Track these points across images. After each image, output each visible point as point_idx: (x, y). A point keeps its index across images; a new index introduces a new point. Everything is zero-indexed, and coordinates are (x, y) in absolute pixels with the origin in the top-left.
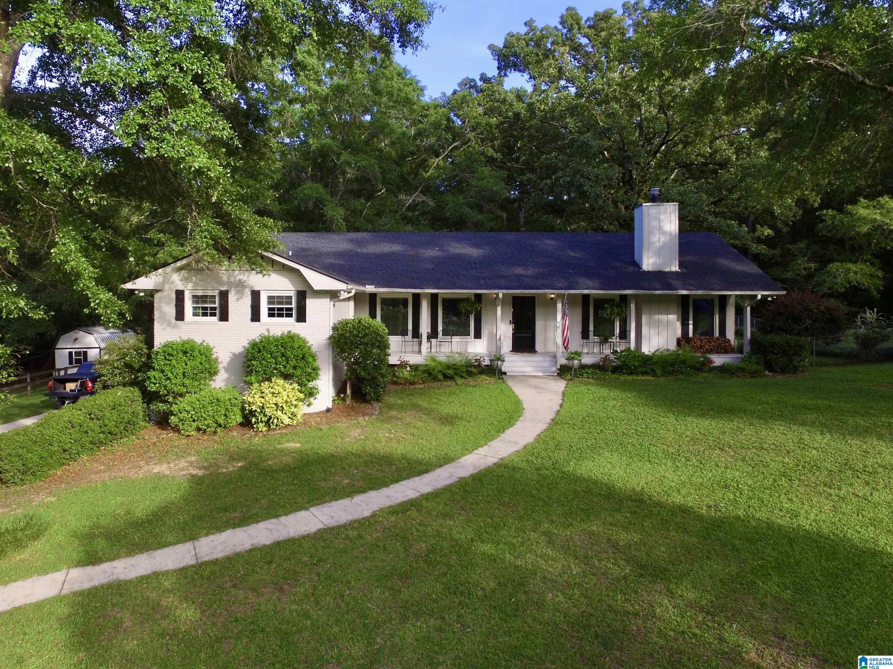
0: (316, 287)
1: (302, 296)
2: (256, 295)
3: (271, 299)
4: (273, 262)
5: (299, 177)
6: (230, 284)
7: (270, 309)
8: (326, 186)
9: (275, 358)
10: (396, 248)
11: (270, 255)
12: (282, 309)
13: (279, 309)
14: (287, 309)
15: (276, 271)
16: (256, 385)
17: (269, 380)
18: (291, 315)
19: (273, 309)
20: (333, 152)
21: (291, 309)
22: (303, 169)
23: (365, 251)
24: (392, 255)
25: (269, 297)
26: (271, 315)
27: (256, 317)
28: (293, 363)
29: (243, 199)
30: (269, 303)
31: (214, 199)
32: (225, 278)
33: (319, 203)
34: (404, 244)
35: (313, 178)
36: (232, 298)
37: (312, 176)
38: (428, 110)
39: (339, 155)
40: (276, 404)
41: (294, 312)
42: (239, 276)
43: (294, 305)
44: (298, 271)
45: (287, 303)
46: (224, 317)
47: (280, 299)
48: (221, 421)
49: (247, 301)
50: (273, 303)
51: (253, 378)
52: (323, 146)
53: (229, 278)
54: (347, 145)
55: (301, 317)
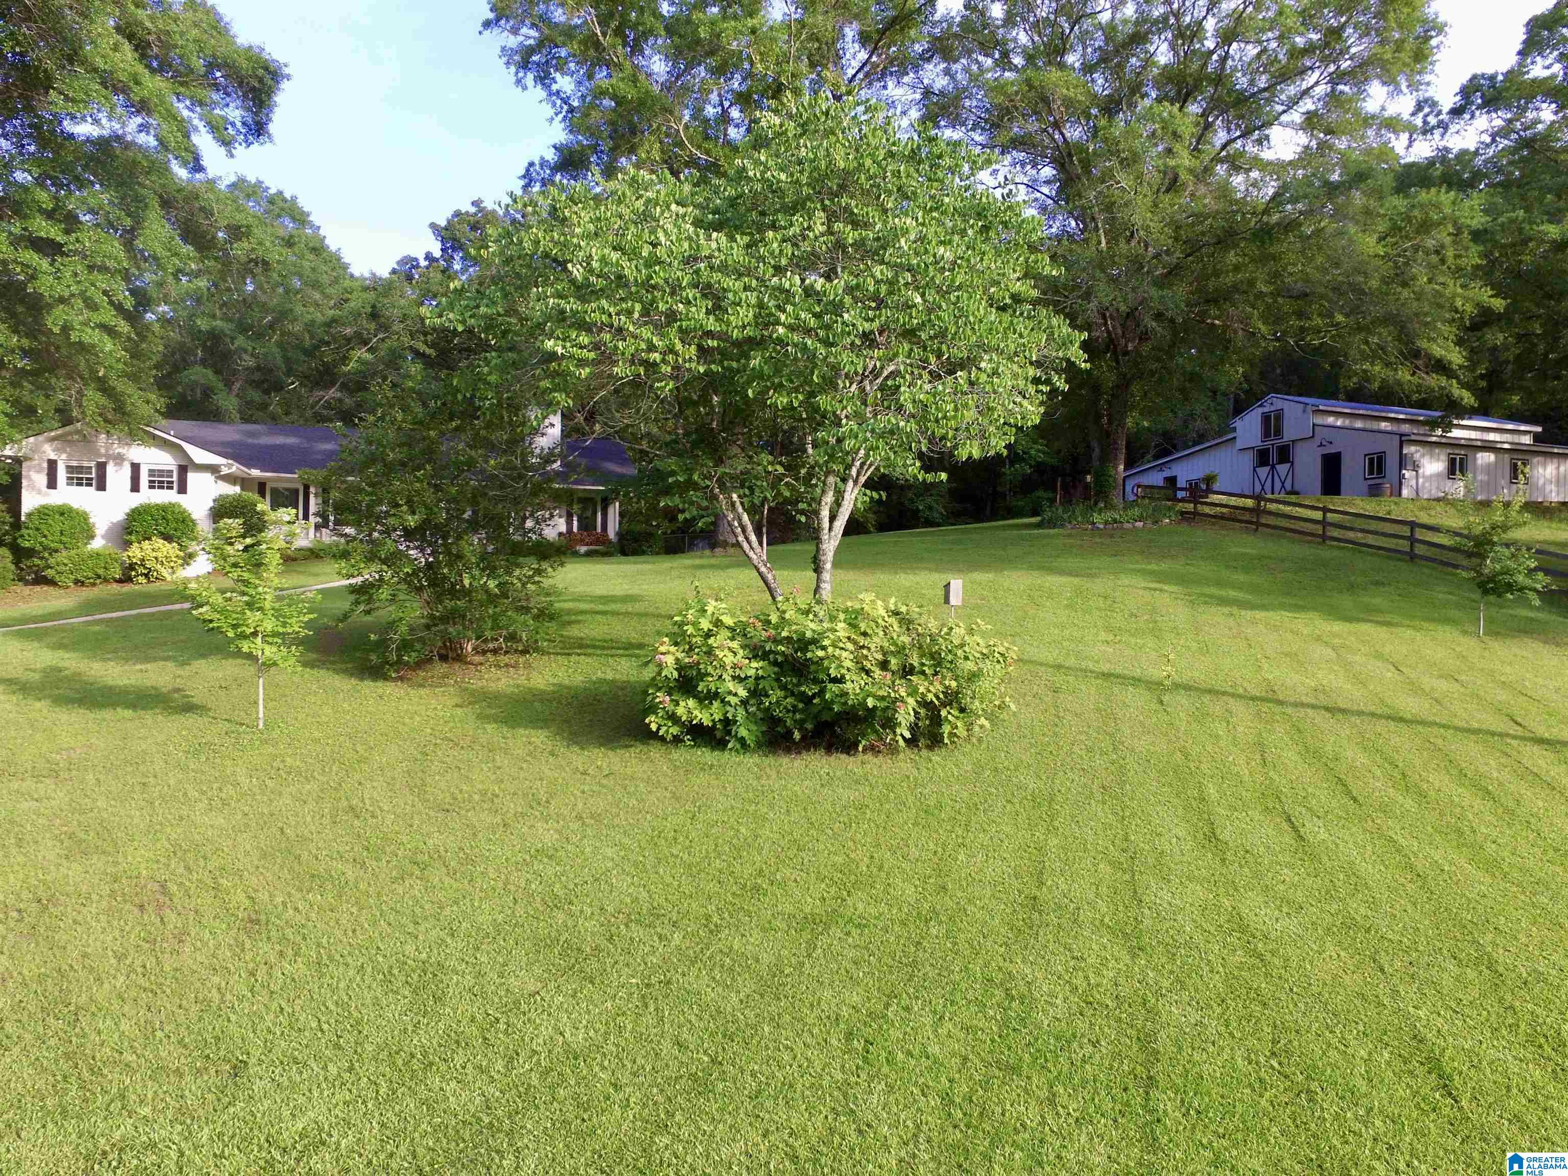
0: (197, 460)
1: (183, 470)
2: (136, 468)
3: (152, 473)
4: (154, 437)
5: (184, 360)
6: (109, 457)
7: (150, 482)
8: (217, 372)
9: (156, 520)
10: (291, 440)
11: (152, 430)
12: (163, 482)
13: (159, 482)
14: (168, 482)
15: (157, 446)
16: (136, 544)
17: (149, 539)
18: (172, 488)
19: (154, 482)
20: (225, 335)
21: (172, 482)
22: (191, 351)
23: (256, 441)
24: (282, 447)
25: (150, 470)
26: (151, 487)
27: (135, 488)
28: (174, 525)
29: (130, 376)
30: (150, 476)
31: (101, 374)
32: (103, 451)
33: (208, 392)
34: (300, 437)
35: (203, 362)
36: (110, 469)
37: (201, 360)
38: (350, 293)
39: (233, 339)
40: (156, 558)
41: (175, 485)
42: (117, 449)
43: (175, 478)
44: (180, 446)
45: (168, 476)
46: (102, 487)
47: (161, 473)
48: (101, 572)
49: (127, 471)
50: (154, 476)
51: (133, 538)
52: (213, 329)
53: (107, 451)
54: (243, 328)
55: (182, 490)
